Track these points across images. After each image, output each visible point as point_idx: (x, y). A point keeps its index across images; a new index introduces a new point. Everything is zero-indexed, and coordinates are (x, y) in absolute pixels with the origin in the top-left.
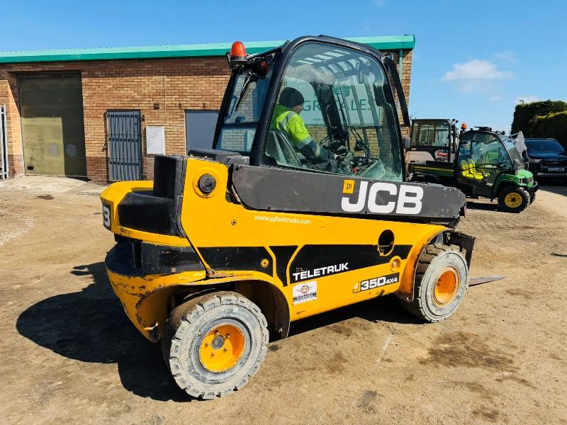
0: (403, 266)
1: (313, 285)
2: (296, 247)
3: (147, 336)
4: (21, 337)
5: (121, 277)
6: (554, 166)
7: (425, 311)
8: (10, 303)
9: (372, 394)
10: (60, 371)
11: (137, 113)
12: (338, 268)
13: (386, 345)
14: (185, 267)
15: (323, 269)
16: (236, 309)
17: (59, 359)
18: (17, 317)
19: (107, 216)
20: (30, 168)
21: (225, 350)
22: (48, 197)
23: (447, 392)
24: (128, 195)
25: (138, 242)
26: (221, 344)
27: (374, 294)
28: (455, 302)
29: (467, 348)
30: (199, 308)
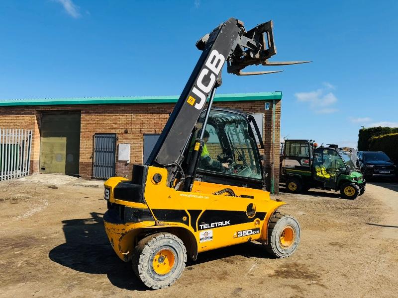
0: (262, 224)
1: (211, 232)
2: (201, 211)
3: (122, 258)
4: (52, 261)
5: (113, 224)
6: (383, 169)
7: (275, 251)
8: (43, 245)
9: (240, 289)
10: (76, 277)
11: (113, 136)
12: (224, 223)
13: (252, 268)
14: (145, 219)
15: (216, 223)
16: (171, 241)
17: (74, 272)
18: (49, 253)
19: (108, 194)
20: (43, 169)
21: (164, 264)
22: (54, 187)
23: (279, 289)
24: (119, 184)
25: (123, 206)
26: (162, 261)
27: (245, 240)
28: (294, 247)
29: (297, 270)
30: (154, 239)
